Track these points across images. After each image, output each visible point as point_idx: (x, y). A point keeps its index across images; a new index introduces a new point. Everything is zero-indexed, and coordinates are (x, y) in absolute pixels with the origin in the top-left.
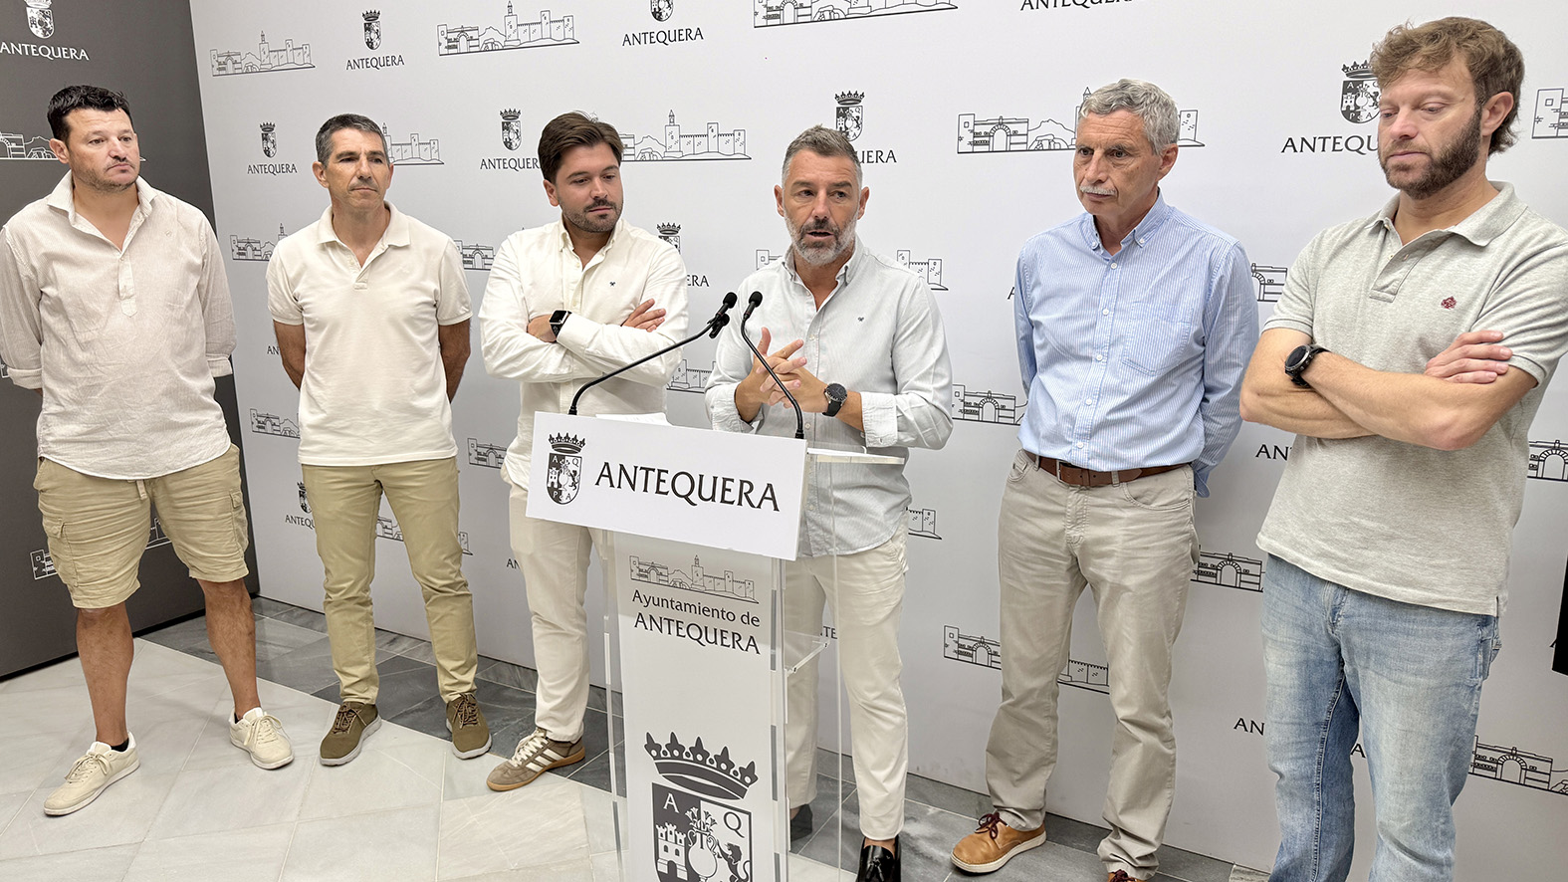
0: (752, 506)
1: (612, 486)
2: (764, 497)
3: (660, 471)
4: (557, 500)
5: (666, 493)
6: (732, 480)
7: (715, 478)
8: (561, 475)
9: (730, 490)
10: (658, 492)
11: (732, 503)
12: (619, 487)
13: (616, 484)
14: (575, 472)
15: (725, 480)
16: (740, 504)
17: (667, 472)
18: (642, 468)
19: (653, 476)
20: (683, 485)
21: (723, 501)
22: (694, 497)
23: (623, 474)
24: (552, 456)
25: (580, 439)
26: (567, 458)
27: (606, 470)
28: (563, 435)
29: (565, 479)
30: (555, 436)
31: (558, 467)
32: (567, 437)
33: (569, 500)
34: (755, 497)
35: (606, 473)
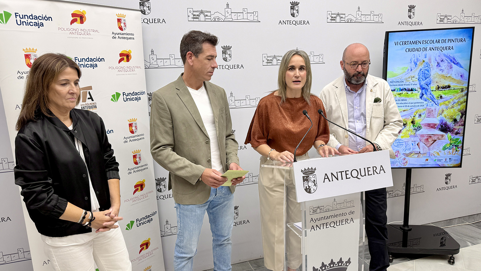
0: (378, 174)
3: (346, 171)
5: (350, 178)
7: (365, 168)
8: (309, 183)
9: (370, 171)
10: (347, 178)
11: (371, 175)
14: (314, 180)
15: (368, 168)
16: (374, 174)
18: (339, 172)
19: (344, 174)
20: (355, 174)
22: (359, 176)
23: (333, 176)
25: (314, 168)
26: (310, 176)
27: (326, 176)
29: (311, 184)
30: (303, 170)
31: (307, 180)
32: (308, 168)
33: (314, 191)
34: (378, 171)
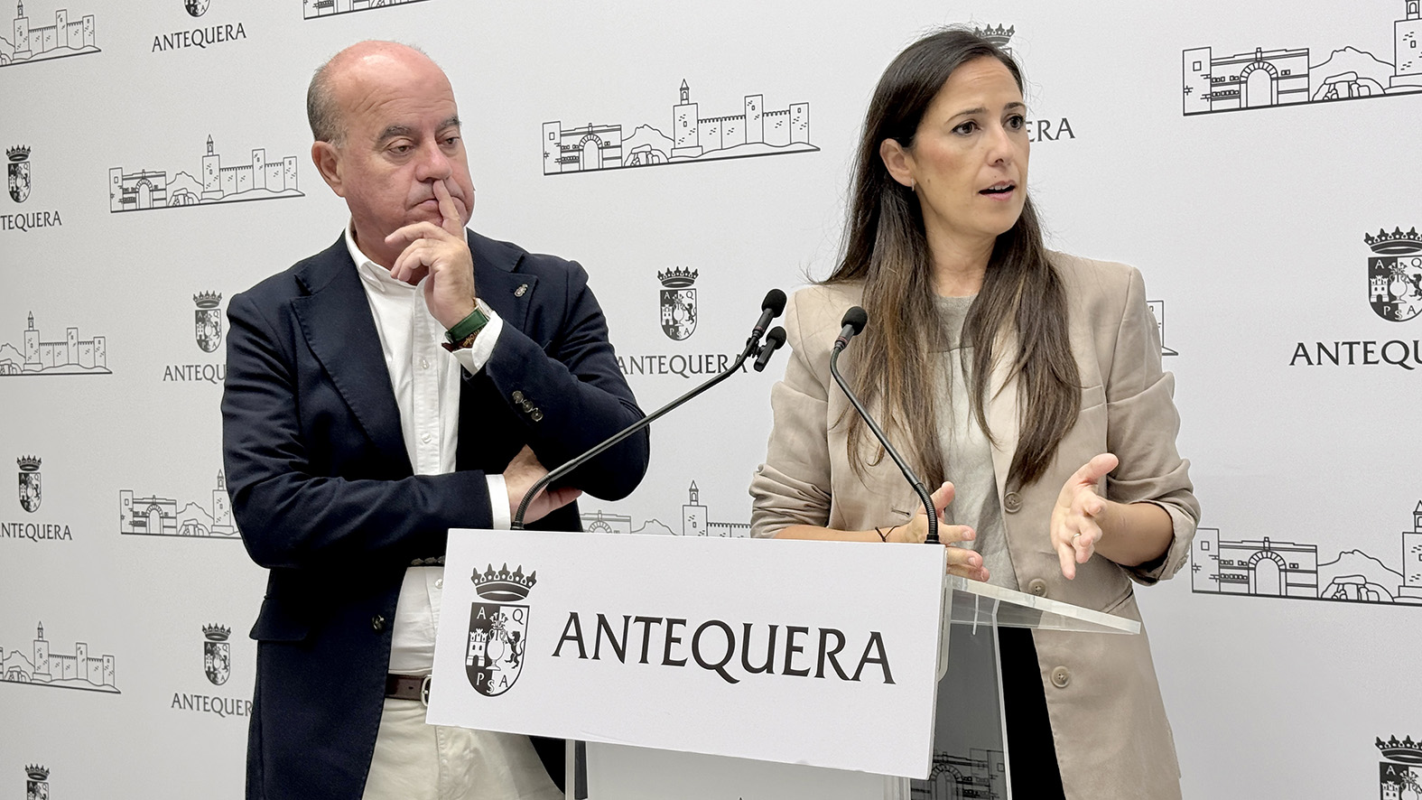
0: (843, 676)
1: (583, 655)
2: (865, 659)
3: (671, 622)
4: (483, 689)
5: (682, 663)
6: (805, 630)
7: (773, 629)
8: (492, 641)
9: (800, 649)
10: (667, 661)
11: (805, 673)
12: (596, 657)
13: (590, 651)
14: (517, 635)
15: (791, 630)
16: (820, 674)
17: (683, 622)
18: (638, 619)
19: (658, 632)
20: (714, 644)
21: (788, 671)
22: (734, 667)
23: (604, 633)
24: (476, 607)
25: (526, 573)
26: (503, 609)
27: (573, 627)
28: (497, 569)
29: (498, 650)
30: (482, 571)
31: (487, 627)
32: (504, 571)
33: (504, 687)
34: (848, 660)
35: (572, 632)
